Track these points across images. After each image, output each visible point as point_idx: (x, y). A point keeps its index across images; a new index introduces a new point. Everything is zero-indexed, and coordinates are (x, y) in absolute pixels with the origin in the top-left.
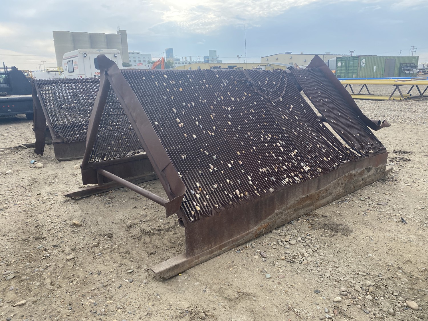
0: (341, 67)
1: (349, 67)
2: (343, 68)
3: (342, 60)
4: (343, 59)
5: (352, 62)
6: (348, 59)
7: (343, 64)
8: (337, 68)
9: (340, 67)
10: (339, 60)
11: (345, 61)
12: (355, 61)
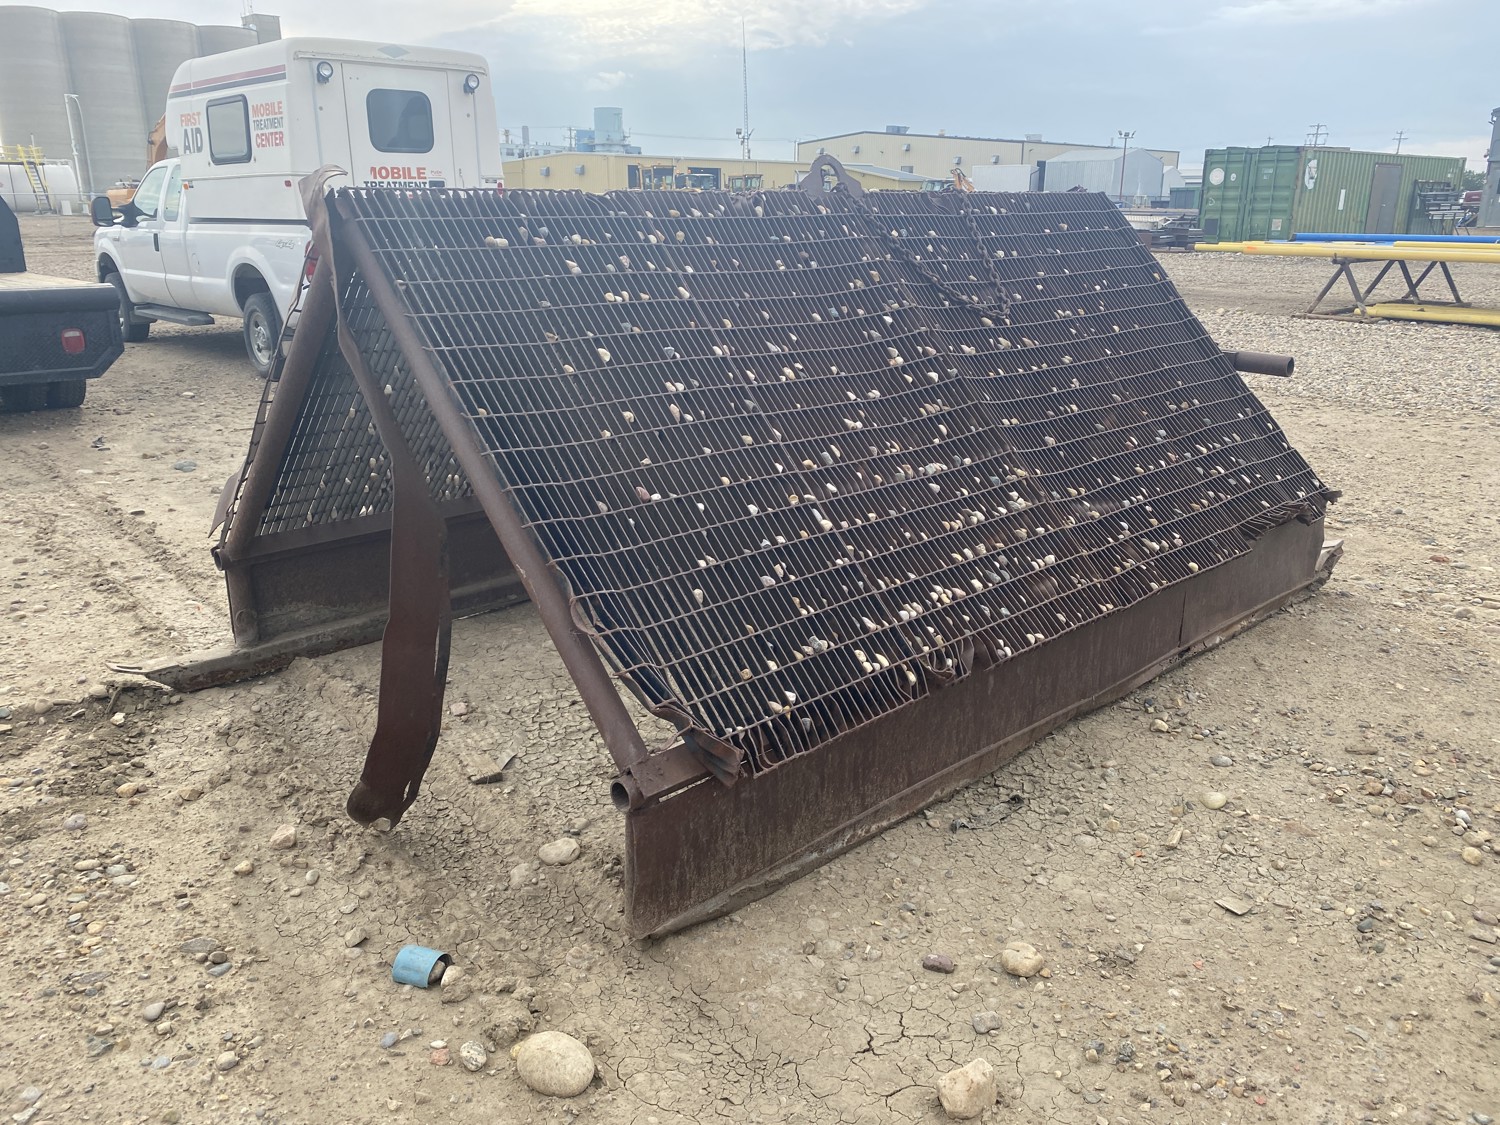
0: (1225, 185)
1: (1256, 188)
2: (1231, 194)
3: (1228, 162)
4: (1234, 158)
5: (1271, 171)
6: (1256, 158)
7: (1233, 177)
8: (1209, 189)
9: (1218, 187)
10: (1215, 158)
11: (1241, 165)
12: (1281, 165)
